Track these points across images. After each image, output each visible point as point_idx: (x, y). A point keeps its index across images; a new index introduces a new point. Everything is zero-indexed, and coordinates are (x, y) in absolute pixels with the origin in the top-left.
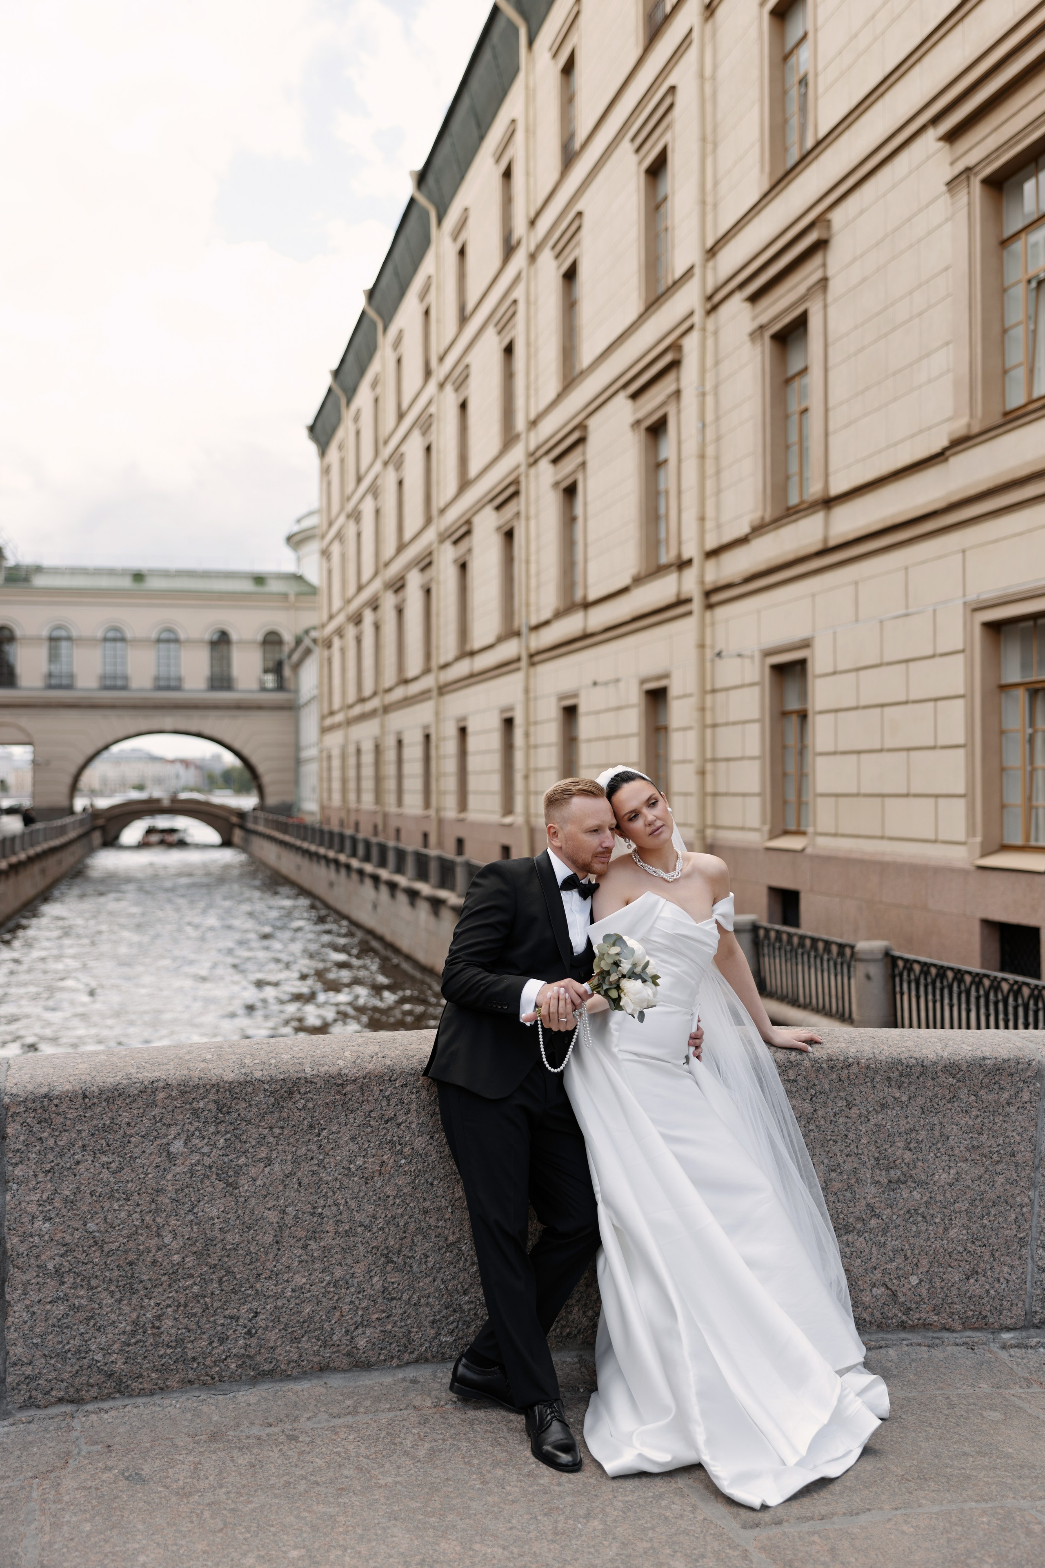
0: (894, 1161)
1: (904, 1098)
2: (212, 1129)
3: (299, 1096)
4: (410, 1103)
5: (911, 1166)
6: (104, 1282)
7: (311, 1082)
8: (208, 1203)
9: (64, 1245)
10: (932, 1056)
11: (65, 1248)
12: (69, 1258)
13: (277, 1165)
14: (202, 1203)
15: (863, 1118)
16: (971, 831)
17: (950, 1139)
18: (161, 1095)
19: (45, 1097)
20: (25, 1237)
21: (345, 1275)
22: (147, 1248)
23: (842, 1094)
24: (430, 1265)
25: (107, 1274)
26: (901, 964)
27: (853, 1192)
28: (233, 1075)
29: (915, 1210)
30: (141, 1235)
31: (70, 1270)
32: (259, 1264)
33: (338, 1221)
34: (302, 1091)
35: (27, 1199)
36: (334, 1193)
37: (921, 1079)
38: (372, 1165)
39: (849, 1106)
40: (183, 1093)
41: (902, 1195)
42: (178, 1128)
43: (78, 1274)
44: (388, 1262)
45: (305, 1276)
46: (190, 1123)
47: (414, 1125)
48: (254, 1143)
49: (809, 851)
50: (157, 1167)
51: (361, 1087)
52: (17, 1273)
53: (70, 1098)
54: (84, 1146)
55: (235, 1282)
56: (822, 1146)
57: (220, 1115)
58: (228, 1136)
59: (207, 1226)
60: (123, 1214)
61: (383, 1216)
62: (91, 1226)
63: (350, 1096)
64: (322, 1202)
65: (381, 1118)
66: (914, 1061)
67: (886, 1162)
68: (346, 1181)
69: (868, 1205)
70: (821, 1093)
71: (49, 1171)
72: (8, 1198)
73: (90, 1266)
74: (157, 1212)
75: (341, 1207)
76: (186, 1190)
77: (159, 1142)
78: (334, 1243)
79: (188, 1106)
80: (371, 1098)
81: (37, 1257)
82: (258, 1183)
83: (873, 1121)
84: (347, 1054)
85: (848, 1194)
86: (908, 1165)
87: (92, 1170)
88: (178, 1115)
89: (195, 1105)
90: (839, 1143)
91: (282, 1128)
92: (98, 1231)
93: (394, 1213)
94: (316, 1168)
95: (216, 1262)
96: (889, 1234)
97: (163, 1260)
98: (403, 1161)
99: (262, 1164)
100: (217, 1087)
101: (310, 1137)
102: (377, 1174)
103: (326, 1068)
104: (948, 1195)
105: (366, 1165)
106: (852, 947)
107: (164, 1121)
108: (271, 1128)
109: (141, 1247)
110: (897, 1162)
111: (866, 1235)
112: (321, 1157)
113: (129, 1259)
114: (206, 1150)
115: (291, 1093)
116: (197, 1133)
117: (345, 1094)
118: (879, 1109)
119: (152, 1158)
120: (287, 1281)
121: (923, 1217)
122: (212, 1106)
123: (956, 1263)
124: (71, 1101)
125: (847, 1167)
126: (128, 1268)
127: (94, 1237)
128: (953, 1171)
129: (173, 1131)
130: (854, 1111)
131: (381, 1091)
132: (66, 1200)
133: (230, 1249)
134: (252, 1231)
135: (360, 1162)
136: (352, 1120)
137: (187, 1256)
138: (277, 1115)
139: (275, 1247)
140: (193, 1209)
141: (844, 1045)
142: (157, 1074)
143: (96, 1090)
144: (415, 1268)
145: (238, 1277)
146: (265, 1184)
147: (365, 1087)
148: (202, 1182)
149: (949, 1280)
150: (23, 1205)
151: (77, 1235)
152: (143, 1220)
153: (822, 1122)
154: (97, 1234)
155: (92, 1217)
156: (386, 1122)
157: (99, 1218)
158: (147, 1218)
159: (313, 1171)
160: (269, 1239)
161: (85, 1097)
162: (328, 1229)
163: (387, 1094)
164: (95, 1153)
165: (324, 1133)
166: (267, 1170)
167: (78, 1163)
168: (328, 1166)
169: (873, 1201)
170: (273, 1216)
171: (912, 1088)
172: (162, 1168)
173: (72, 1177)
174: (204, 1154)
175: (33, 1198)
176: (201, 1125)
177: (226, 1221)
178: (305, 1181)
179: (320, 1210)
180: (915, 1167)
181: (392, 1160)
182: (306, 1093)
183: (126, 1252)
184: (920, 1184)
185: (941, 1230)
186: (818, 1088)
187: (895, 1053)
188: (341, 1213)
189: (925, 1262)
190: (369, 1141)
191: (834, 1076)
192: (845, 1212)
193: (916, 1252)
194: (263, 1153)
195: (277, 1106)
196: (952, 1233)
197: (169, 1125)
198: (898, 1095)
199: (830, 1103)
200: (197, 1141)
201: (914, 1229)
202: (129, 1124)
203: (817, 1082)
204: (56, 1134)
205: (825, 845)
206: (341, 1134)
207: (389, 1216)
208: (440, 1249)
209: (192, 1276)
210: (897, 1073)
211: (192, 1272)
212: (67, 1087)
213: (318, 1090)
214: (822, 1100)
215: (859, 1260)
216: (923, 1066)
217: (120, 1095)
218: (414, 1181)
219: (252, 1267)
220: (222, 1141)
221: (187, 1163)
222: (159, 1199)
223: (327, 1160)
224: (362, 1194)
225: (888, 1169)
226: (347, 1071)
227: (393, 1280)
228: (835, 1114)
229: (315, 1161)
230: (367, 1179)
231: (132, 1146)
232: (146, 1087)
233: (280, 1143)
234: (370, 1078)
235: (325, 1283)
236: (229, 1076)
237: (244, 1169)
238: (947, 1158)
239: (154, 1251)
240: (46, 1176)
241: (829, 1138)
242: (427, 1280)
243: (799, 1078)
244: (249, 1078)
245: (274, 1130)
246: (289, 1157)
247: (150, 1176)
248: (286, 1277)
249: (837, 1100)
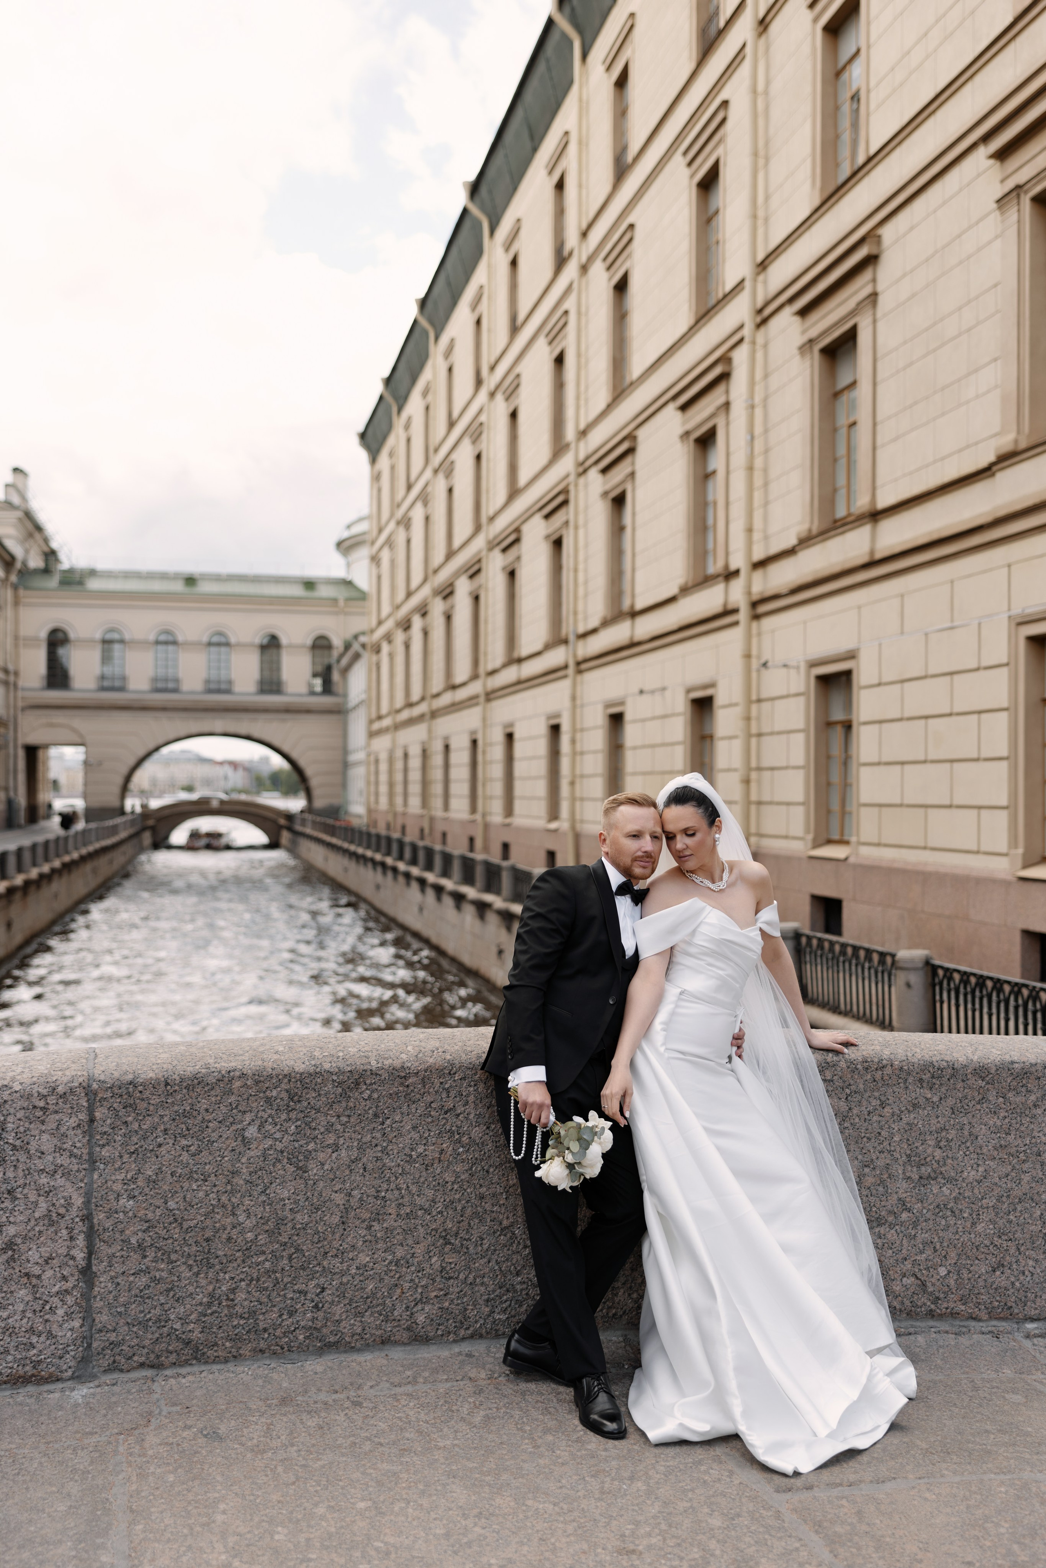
0: (925, 1159)
1: (936, 1099)
2: (284, 1116)
3: (365, 1087)
4: (468, 1096)
5: (941, 1163)
6: (182, 1257)
7: (376, 1074)
8: (279, 1185)
9: (146, 1222)
10: (962, 1059)
11: (147, 1224)
12: (151, 1234)
13: (344, 1151)
14: (274, 1185)
15: (895, 1117)
16: (1013, 842)
17: (979, 1138)
18: (237, 1084)
19: (130, 1084)
20: (111, 1213)
21: (406, 1255)
22: (223, 1225)
23: (876, 1094)
24: (485, 1247)
25: (186, 1249)
26: (941, 973)
27: (886, 1187)
28: (303, 1066)
29: (944, 1205)
30: (218, 1213)
31: (152, 1245)
32: (326, 1243)
33: (400, 1204)
34: (368, 1082)
35: (113, 1178)
36: (397, 1178)
37: (952, 1081)
38: (432, 1152)
39: (883, 1105)
40: (257, 1082)
41: (932, 1190)
42: (253, 1114)
43: (159, 1249)
44: (446, 1244)
45: (368, 1255)
46: (264, 1110)
47: (471, 1116)
48: (322, 1130)
49: (852, 860)
50: (233, 1150)
51: (423, 1079)
52: (103, 1247)
53: (154, 1085)
54: (166, 1130)
55: (304, 1259)
56: (857, 1142)
57: (292, 1104)
58: (299, 1123)
59: (278, 1207)
60: (201, 1194)
61: (442, 1200)
62: (172, 1204)
63: (412, 1088)
64: (385, 1186)
65: (441, 1109)
66: (945, 1064)
67: (917, 1159)
68: (407, 1167)
69: (900, 1199)
70: (856, 1092)
71: (133, 1153)
72: (96, 1177)
73: (170, 1241)
74: (232, 1192)
75: (403, 1191)
76: (260, 1173)
77: (234, 1127)
78: (396, 1224)
79: (261, 1095)
80: (431, 1090)
81: (122, 1232)
82: (326, 1168)
83: (905, 1120)
84: (409, 1048)
85: (881, 1189)
86: (938, 1162)
87: (173, 1153)
88: (253, 1103)
89: (268, 1093)
90: (873, 1140)
91: (349, 1116)
92: (178, 1209)
93: (452, 1198)
94: (379, 1155)
95: (287, 1240)
96: (919, 1228)
97: (238, 1237)
98: (461, 1150)
99: (330, 1150)
100: (288, 1077)
101: (375, 1125)
102: (437, 1161)
103: (390, 1061)
104: (976, 1191)
105: (427, 1153)
106: (893, 956)
107: (240, 1108)
108: (339, 1116)
109: (217, 1225)
110: (928, 1159)
111: (897, 1227)
112: (385, 1144)
113: (206, 1236)
114: (278, 1135)
115: (357, 1084)
116: (270, 1120)
117: (408, 1086)
118: (911, 1109)
119: (228, 1142)
120: (352, 1259)
121: (952, 1212)
122: (284, 1095)
123: (983, 1256)
124: (154, 1088)
125: (880, 1163)
126: (205, 1244)
127: (174, 1215)
128: (981, 1169)
129: (248, 1117)
130: (888, 1110)
131: (441, 1083)
132: (149, 1180)
133: (299, 1229)
134: (320, 1212)
135: (420, 1149)
136: (413, 1110)
137: (259, 1234)
138: (344, 1104)
139: (341, 1227)
140: (265, 1190)
141: (878, 1048)
142: (233, 1064)
143: (178, 1078)
144: (472, 1250)
145: (307, 1254)
146: (332, 1169)
147: (426, 1080)
148: (274, 1165)
149: (976, 1272)
150: (110, 1183)
151: (158, 1212)
152: (219, 1200)
153: (857, 1120)
154: (177, 1212)
155: (172, 1196)
156: (446, 1113)
157: (179, 1197)
158: (223, 1198)
159: (377, 1157)
160: (336, 1219)
161: (167, 1084)
162: (390, 1211)
163: (446, 1086)
164: (175, 1137)
165: (388, 1122)
166: (334, 1155)
167: (160, 1145)
168: (391, 1153)
169: (905, 1195)
170: (339, 1198)
171: (943, 1090)
172: (237, 1152)
173: (154, 1159)
174: (276, 1139)
175: (118, 1177)
176: (273, 1112)
177: (296, 1202)
178: (370, 1166)
179: (383, 1194)
180: (945, 1164)
181: (451, 1148)
182: (371, 1084)
183: (203, 1229)
184: (950, 1180)
185: (968, 1224)
186: (853, 1088)
187: (927, 1056)
188: (402, 1197)
189: (953, 1254)
190: (429, 1130)
191: (869, 1077)
192: (877, 1206)
193: (945, 1244)
194: (331, 1139)
195: (345, 1095)
196: (980, 1227)
197: (245, 1112)
198: (929, 1096)
199: (864, 1103)
200: (270, 1127)
201: (943, 1222)
202: (207, 1110)
203: (852, 1082)
204: (140, 1118)
205: (868, 854)
206: (404, 1123)
207: (448, 1200)
208: (494, 1233)
209: (264, 1253)
210: (929, 1075)
211: (264, 1248)
212: (151, 1075)
213: (383, 1082)
214: (856, 1099)
215: (890, 1251)
216: (953, 1069)
217: (199, 1083)
218: (471, 1169)
219: (319, 1245)
220: (293, 1127)
221: (261, 1147)
222: (235, 1180)
223: (390, 1148)
224: (422, 1179)
225: (919, 1166)
226: (409, 1065)
227: (450, 1261)
228: (869, 1113)
229: (379, 1148)
230: (427, 1165)
231: (210, 1130)
232: (223, 1076)
233: (347, 1130)
234: (431, 1071)
235: (387, 1261)
236: (300, 1067)
237: (314, 1154)
238: (976, 1156)
239: (229, 1228)
240: (130, 1157)
241: (863, 1135)
242: (483, 1261)
243: (836, 1078)
244: (318, 1070)
245: (341, 1118)
246: (355, 1144)
247: (226, 1159)
248: (351, 1255)
249: (871, 1100)
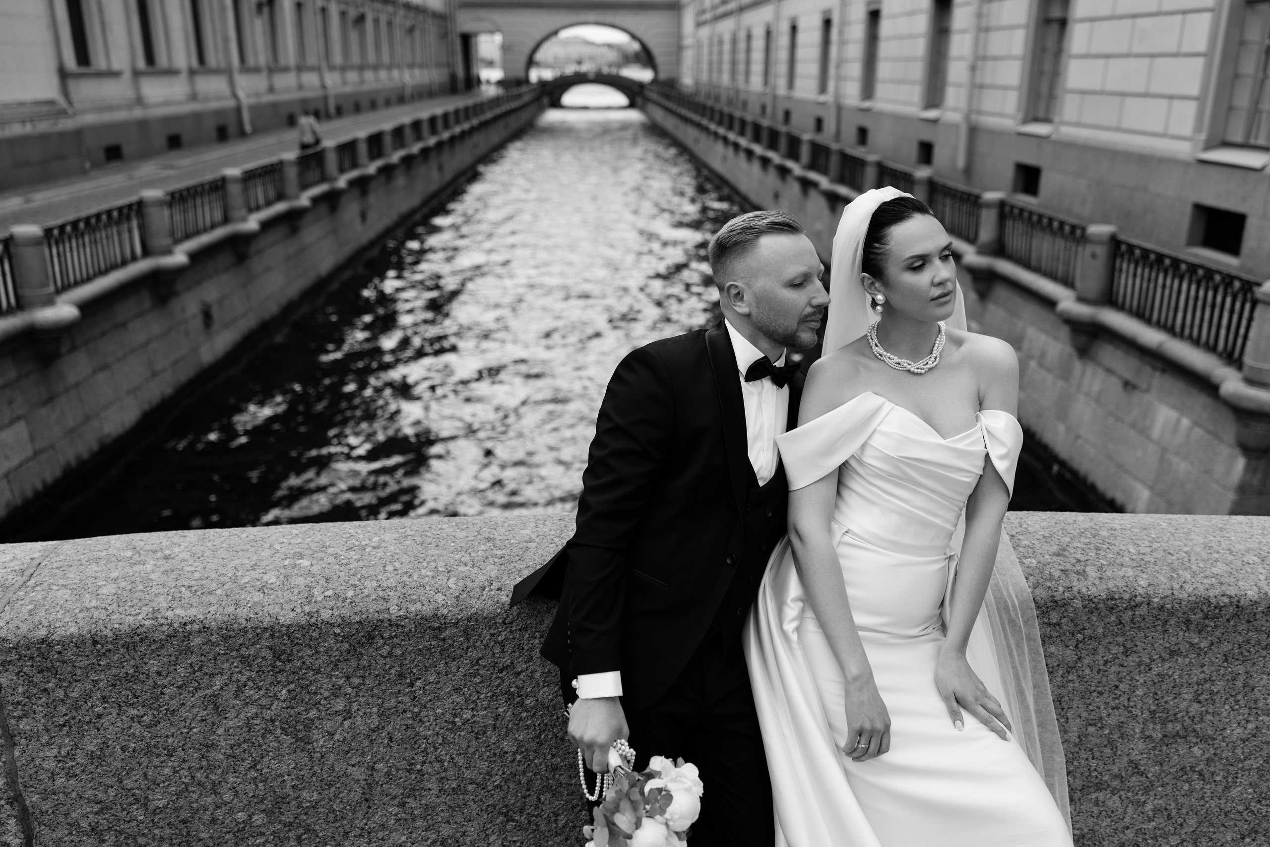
0: (1175, 714)
1: (1204, 644)
2: (270, 679)
3: (382, 641)
4: (531, 649)
5: (1196, 720)
6: (154, 840)
7: (398, 626)
8: (274, 759)
9: (97, 803)
10: (1252, 594)
11: (99, 806)
12: (106, 816)
13: (359, 719)
14: (266, 759)
15: (1142, 667)
16: (1198, 128)
17: (1256, 690)
18: (197, 641)
19: (42, 643)
20: (45, 794)
21: (454, 834)
22: (203, 806)
23: (1120, 639)
24: (560, 824)
25: (157, 831)
26: (1123, 247)
27: (1114, 748)
28: (292, 615)
29: (1191, 767)
30: (194, 792)
31: (109, 828)
32: (345, 822)
33: (442, 778)
34: (386, 635)
35: (41, 754)
36: (436, 749)
37: (1232, 622)
38: (483, 717)
39: (1127, 653)
40: (225, 638)
41: (1177, 750)
42: (225, 677)
43: (121, 833)
44: (508, 821)
45: (404, 835)
46: (240, 672)
47: (537, 675)
48: (326, 694)
49: (1054, 137)
50: (203, 720)
51: (465, 631)
52: (45, 830)
53: (79, 643)
54: (104, 698)
55: (318, 840)
56: (1083, 697)
57: (279, 664)
58: (292, 686)
59: (275, 784)
60: (167, 771)
61: (500, 773)
62: (128, 783)
63: (450, 642)
64: (420, 758)
65: (494, 667)
66: (1226, 600)
67: (1165, 715)
68: (450, 736)
69: (1131, 762)
70: (1090, 638)
71: (64, 725)
72: (17, 754)
73: (134, 824)
74: (211, 768)
75: (446, 764)
76: (245, 746)
77: (200, 693)
78: (438, 800)
79: (234, 653)
80: (478, 644)
81: (66, 815)
82: (336, 737)
83: (1155, 670)
84: (451, 583)
85: (1108, 751)
86: (1192, 719)
87: (119, 724)
88: (223, 663)
89: (243, 651)
90: (1106, 695)
91: (363, 677)
92: (138, 788)
93: (513, 770)
94: (410, 722)
95: (292, 820)
96: (1152, 793)
97: (224, 818)
98: (524, 714)
99: (340, 717)
100: (272, 631)
101: (399, 687)
102: (490, 728)
103: (418, 606)
104: (1239, 751)
105: (476, 719)
106: (1084, 229)
107: (205, 670)
108: (348, 678)
109: (195, 805)
110: (1179, 716)
111: (1122, 793)
112: (416, 710)
113: (182, 817)
114: (264, 702)
115: (370, 638)
116: (250, 684)
117: (444, 639)
118: (1167, 656)
119: (195, 711)
120: (383, 839)
121: (1201, 775)
122: (265, 653)
123: (1232, 823)
124: (78, 647)
125: (1112, 721)
126: (181, 826)
127: (133, 795)
128: (1250, 726)
129: (218, 682)
130: (1133, 659)
131: (492, 635)
132: (91, 756)
133: (307, 807)
134: (333, 789)
135: (467, 715)
136: (454, 669)
137: (253, 814)
138: (354, 663)
139: (364, 806)
140: (255, 765)
141: (1130, 572)
142: (193, 611)
143: (110, 634)
144: (543, 827)
145: (321, 835)
146: (345, 739)
147: (470, 631)
148: (263, 736)
149: (1219, 840)
150: (38, 761)
151: (112, 793)
152: (193, 778)
153: (1087, 671)
154: (137, 792)
155: (128, 774)
156: (501, 671)
157: (137, 775)
158: (198, 775)
159: (407, 725)
160: (356, 796)
161: (95, 643)
162: (430, 786)
163: (500, 639)
164: (120, 706)
165: (419, 683)
166: (347, 723)
167: (99, 716)
168: (426, 719)
169: (1139, 758)
170: (359, 773)
171: (1218, 633)
172: (209, 721)
173: (94, 732)
174: (262, 707)
175: (48, 754)
176: (254, 675)
177: (300, 778)
178: (398, 736)
179: (419, 767)
180: (1202, 720)
181: (509, 713)
182: (391, 638)
183: (177, 810)
184: (1204, 739)
185: (1220, 789)
186: (1088, 632)
187: (1201, 588)
188: (445, 770)
189: (1192, 822)
190: (478, 692)
191: (1113, 618)
192: (1099, 770)
193: (1184, 811)
194: (340, 705)
195: (353, 651)
196: (1234, 792)
197: (212, 675)
198: (1196, 641)
199: (1101, 650)
200: (252, 692)
201: (1186, 787)
202: (159, 673)
203: (1087, 625)
204: (64, 684)
205: (1067, 132)
206: (441, 684)
207: (508, 772)
208: (573, 808)
209: (262, 834)
210: (1201, 615)
211: (262, 830)
212: (72, 630)
213: (408, 635)
214: (1091, 647)
215: (1109, 820)
216: (1238, 606)
217: (142, 640)
218: (539, 736)
219: (338, 825)
220: (284, 692)
221: (242, 716)
222: (211, 755)
223: (424, 713)
224: (471, 750)
225: (1164, 723)
226: (445, 612)
227: (515, 839)
228: (1106, 662)
229: (409, 715)
230: (477, 733)
231: (167, 698)
232: (175, 631)
233: (361, 694)
234: (477, 620)
235: (430, 841)
236: (287, 617)
237: (317, 722)
238: (1247, 711)
239: (211, 809)
240: (61, 730)
241: (1093, 689)
242: (557, 839)
243: (1064, 620)
244: (313, 620)
245: (352, 680)
246: (375, 710)
247: (195, 730)
248: (380, 835)
249: (1111, 647)
